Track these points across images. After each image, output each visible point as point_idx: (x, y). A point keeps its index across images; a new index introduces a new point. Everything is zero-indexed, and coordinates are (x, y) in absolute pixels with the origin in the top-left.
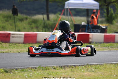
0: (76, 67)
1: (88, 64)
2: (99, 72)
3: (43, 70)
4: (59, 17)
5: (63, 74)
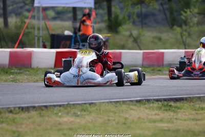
0: (49, 108)
2: (87, 116)
4: (25, 23)
5: (26, 121)
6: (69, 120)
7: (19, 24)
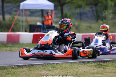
0: (34, 66)
1: (45, 64)
2: (55, 70)
3: (1, 69)
4: (14, 18)
6: (45, 73)
7: (11, 19)
